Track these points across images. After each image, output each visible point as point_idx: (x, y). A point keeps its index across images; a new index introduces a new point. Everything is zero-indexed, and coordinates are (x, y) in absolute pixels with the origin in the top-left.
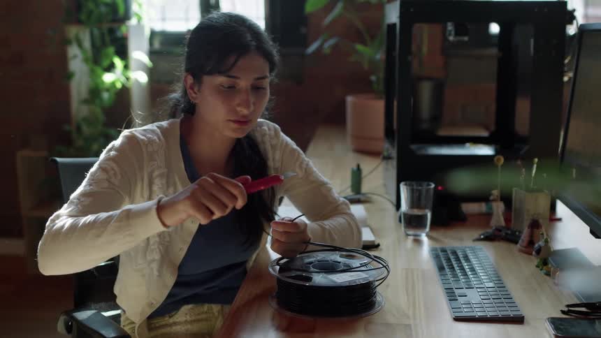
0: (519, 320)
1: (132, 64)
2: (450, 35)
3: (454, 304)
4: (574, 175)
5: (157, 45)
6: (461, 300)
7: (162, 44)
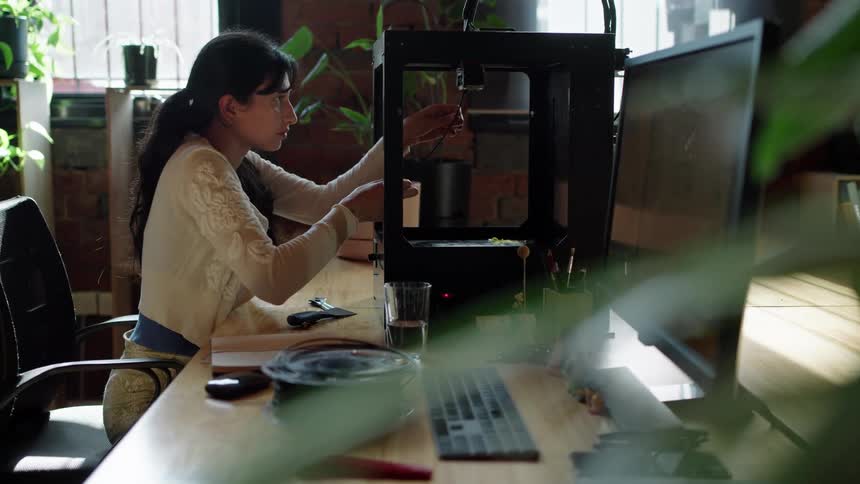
0: (533, 457)
1: (24, 138)
2: (459, 84)
3: (444, 439)
4: (626, 272)
5: (64, 113)
6: (453, 434)
7: (71, 111)
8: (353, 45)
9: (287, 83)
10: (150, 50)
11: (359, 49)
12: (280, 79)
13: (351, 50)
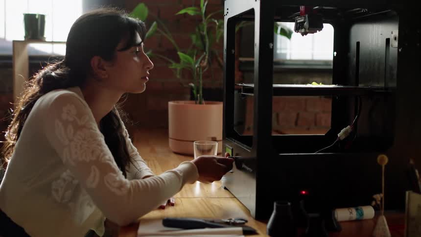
8: (183, 12)
9: (139, 39)
10: (42, 17)
11: (186, 14)
12: (133, 37)
13: (181, 15)
